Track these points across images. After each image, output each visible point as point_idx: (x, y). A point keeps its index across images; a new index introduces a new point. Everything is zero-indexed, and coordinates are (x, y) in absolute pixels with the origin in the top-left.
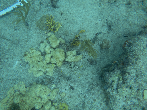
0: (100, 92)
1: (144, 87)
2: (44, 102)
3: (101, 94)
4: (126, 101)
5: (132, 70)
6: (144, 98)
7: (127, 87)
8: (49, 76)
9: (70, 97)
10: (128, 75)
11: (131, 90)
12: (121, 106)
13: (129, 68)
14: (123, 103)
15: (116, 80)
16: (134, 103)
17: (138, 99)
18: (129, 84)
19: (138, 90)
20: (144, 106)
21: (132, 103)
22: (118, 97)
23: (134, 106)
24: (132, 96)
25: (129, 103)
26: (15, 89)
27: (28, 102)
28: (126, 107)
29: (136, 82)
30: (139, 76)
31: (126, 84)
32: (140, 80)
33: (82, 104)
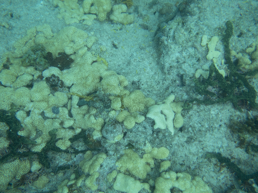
0: (151, 53)
1: (204, 32)
2: (78, 48)
3: (152, 55)
4: (181, 52)
5: (195, 9)
6: (202, 44)
7: (186, 30)
8: (87, 25)
9: (112, 56)
10: (189, 17)
11: (190, 35)
12: (174, 59)
13: (192, 5)
14: (178, 55)
15: (174, 27)
16: (190, 54)
17: (195, 48)
18: (188, 26)
19: (197, 34)
20: (200, 56)
21: (188, 54)
22: (173, 46)
23: (189, 58)
24: (190, 44)
25: (184, 54)
26: (38, 30)
27: (56, 44)
28: (180, 60)
29: (196, 25)
30: (202, 19)
31: (185, 27)
32: (201, 23)
33: (126, 63)
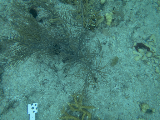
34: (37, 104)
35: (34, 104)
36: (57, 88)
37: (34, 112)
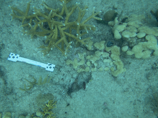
34: (12, 53)
35: (10, 56)
36: (3, 32)
37: (17, 57)
